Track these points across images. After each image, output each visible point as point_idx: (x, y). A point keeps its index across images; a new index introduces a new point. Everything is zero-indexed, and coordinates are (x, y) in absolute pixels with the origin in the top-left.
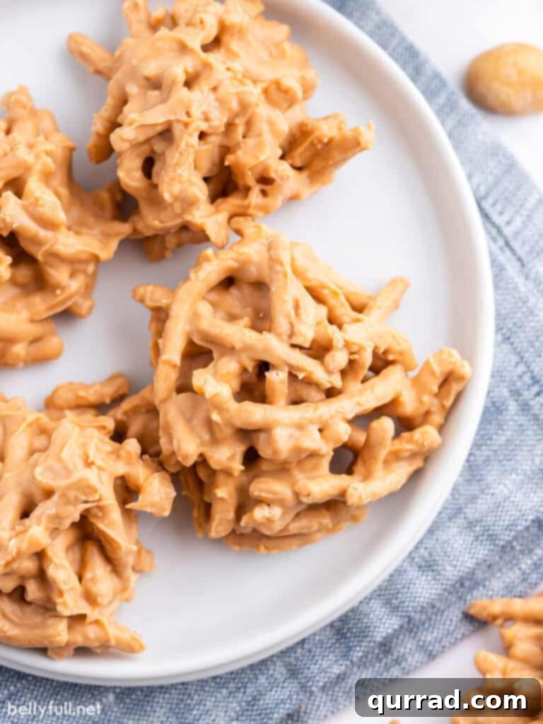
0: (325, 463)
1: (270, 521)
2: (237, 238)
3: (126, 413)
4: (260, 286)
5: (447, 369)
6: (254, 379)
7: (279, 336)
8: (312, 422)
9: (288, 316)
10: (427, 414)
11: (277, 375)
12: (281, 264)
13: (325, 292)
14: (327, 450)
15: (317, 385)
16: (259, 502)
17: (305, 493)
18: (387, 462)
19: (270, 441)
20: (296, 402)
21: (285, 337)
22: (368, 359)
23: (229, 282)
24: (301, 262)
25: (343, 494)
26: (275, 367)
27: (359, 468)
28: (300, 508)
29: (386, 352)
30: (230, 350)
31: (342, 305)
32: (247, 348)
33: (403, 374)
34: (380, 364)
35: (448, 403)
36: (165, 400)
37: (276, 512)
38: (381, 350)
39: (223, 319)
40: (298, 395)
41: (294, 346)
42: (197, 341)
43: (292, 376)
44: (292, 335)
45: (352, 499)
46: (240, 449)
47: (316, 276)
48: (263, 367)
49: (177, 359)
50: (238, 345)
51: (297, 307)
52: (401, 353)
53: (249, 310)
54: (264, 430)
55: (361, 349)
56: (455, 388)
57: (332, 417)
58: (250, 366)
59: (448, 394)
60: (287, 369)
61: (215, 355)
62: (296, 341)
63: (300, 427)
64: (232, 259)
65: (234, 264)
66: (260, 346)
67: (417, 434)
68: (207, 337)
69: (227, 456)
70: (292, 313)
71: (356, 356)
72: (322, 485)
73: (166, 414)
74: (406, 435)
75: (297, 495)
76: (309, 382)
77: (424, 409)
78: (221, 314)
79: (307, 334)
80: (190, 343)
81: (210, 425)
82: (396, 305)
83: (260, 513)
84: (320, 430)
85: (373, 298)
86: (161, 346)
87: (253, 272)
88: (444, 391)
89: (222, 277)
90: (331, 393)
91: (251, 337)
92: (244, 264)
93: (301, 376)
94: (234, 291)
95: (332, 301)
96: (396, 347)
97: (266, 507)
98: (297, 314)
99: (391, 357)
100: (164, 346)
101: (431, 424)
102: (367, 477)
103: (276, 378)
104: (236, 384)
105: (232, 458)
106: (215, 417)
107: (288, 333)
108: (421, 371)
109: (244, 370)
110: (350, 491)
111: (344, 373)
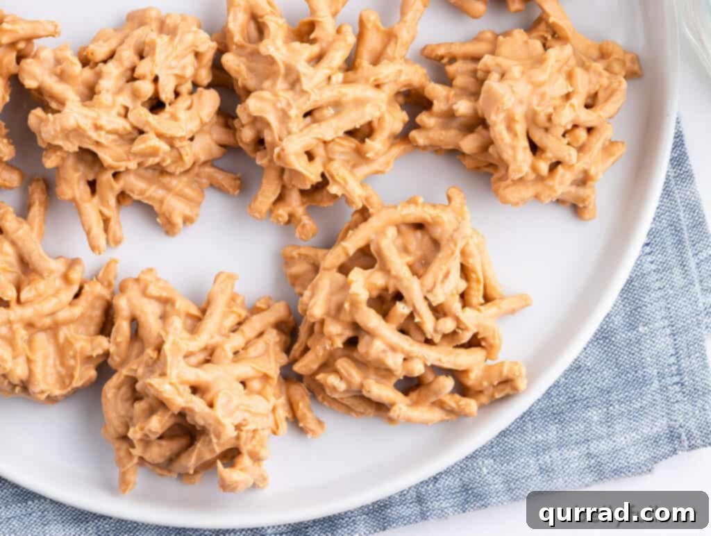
0: (394, 380)
1: (334, 389)
2: (446, 202)
3: (300, 255)
4: (436, 244)
5: (510, 376)
6: (389, 298)
7: (422, 286)
8: (403, 351)
9: (436, 278)
10: (481, 392)
11: (404, 308)
12: (455, 245)
13: (474, 276)
14: (400, 373)
15: (422, 332)
16: (336, 372)
17: (368, 389)
18: (434, 404)
19: (369, 345)
20: (403, 331)
21: (425, 289)
22: (466, 337)
23: (419, 226)
24: (472, 248)
25: (393, 405)
26: (405, 302)
27: (414, 395)
28: (358, 394)
29: (484, 339)
30: (386, 270)
31: (479, 290)
32: (397, 278)
33: (484, 359)
34: (475, 342)
35: (498, 396)
36: (326, 269)
37: (342, 386)
38: (479, 337)
39: (398, 248)
40: (409, 327)
41: (426, 298)
42: (373, 249)
43: (411, 316)
44: (430, 291)
45: (393, 413)
46: (348, 333)
47: (475, 262)
48: (399, 297)
49: (352, 252)
50: (393, 273)
51: (447, 276)
52: (491, 346)
53: (419, 253)
54: (371, 334)
55: (466, 329)
56: (508, 390)
57: (417, 357)
58: (391, 291)
59: (502, 390)
60: (411, 309)
61: (377, 266)
62: (430, 297)
63: (393, 349)
64: (430, 215)
65: (430, 220)
66: (406, 283)
67: (464, 401)
68: (379, 251)
69: (337, 332)
70: (441, 277)
71: (460, 331)
72: (381, 390)
73: (320, 279)
74: (457, 396)
75: (362, 386)
76: (419, 327)
77: (480, 389)
78: (399, 242)
79: (438, 298)
80: (368, 246)
81: (340, 308)
82: (513, 312)
83: (332, 380)
84: (405, 359)
85: (502, 298)
86: (348, 235)
87: (437, 232)
88: (501, 387)
89: (418, 221)
90: (429, 342)
91: (405, 273)
92: (436, 223)
93: (417, 320)
94: (419, 234)
95: (474, 285)
96: (491, 341)
97: (339, 379)
98: (443, 282)
99: (483, 344)
100: (350, 236)
101: (477, 400)
102: (415, 404)
103: (401, 309)
104: (375, 293)
105: (340, 335)
106: (347, 306)
107: (429, 288)
108: (496, 365)
109: (386, 289)
110: (395, 408)
111: (445, 336)
